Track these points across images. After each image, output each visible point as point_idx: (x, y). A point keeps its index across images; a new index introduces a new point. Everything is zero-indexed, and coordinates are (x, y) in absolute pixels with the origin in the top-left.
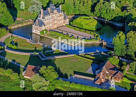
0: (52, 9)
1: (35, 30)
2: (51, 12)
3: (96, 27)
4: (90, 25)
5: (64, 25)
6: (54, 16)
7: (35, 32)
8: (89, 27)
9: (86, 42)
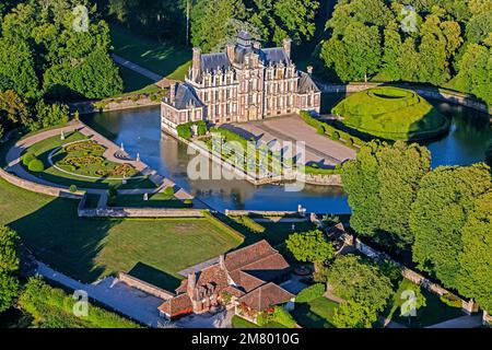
0: (239, 51)
1: (167, 121)
2: (235, 61)
3: (415, 128)
4: (389, 119)
5: (298, 112)
6: (247, 76)
7: (166, 127)
8: (384, 126)
9: (309, 178)
